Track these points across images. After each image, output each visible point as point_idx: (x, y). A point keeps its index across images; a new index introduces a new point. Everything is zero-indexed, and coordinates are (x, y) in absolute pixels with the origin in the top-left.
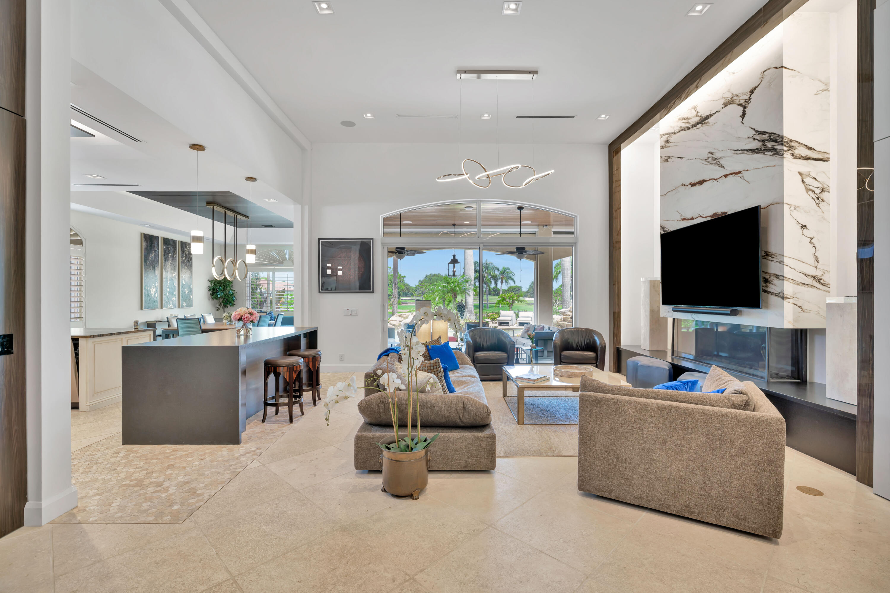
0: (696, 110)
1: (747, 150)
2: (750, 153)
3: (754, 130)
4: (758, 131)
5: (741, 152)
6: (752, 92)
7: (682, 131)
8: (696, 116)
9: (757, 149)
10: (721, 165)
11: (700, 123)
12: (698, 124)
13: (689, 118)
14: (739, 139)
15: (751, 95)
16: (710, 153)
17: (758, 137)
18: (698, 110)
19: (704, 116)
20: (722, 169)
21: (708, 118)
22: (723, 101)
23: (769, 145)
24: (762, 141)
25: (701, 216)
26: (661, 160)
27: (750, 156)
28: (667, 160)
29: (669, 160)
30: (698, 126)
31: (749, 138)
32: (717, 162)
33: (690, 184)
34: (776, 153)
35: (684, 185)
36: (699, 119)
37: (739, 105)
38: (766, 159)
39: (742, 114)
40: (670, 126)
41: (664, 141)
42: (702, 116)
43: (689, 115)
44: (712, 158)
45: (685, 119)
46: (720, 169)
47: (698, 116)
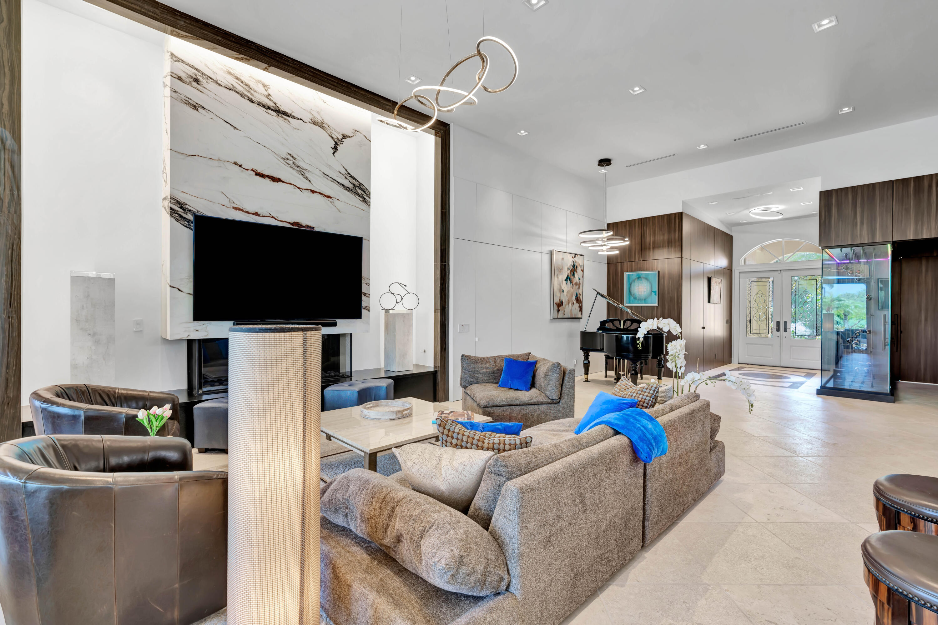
0: (266, 90)
1: (338, 183)
2: (341, 186)
3: (346, 170)
4: (349, 174)
5: (332, 179)
6: (344, 137)
7: (234, 92)
8: (267, 97)
9: (348, 187)
10: (307, 177)
11: (273, 110)
12: (269, 108)
13: (251, 87)
14: (329, 166)
15: (343, 139)
16: (290, 155)
17: (351, 179)
18: (270, 91)
19: (281, 108)
20: (308, 181)
21: (288, 116)
22: (311, 117)
23: (360, 192)
24: (353, 184)
25: (273, 217)
26: (175, 95)
27: (341, 189)
28: (195, 106)
29: (200, 110)
30: (269, 111)
31: (340, 173)
32: (301, 171)
33: (252, 170)
34: (364, 201)
35: (240, 166)
36: (271, 104)
37: (330, 136)
38: (356, 201)
39: (333, 146)
40: (206, 65)
41: (187, 74)
42: (277, 105)
43: (252, 85)
44: (294, 163)
45: (242, 82)
46: (305, 180)
47: (271, 100)
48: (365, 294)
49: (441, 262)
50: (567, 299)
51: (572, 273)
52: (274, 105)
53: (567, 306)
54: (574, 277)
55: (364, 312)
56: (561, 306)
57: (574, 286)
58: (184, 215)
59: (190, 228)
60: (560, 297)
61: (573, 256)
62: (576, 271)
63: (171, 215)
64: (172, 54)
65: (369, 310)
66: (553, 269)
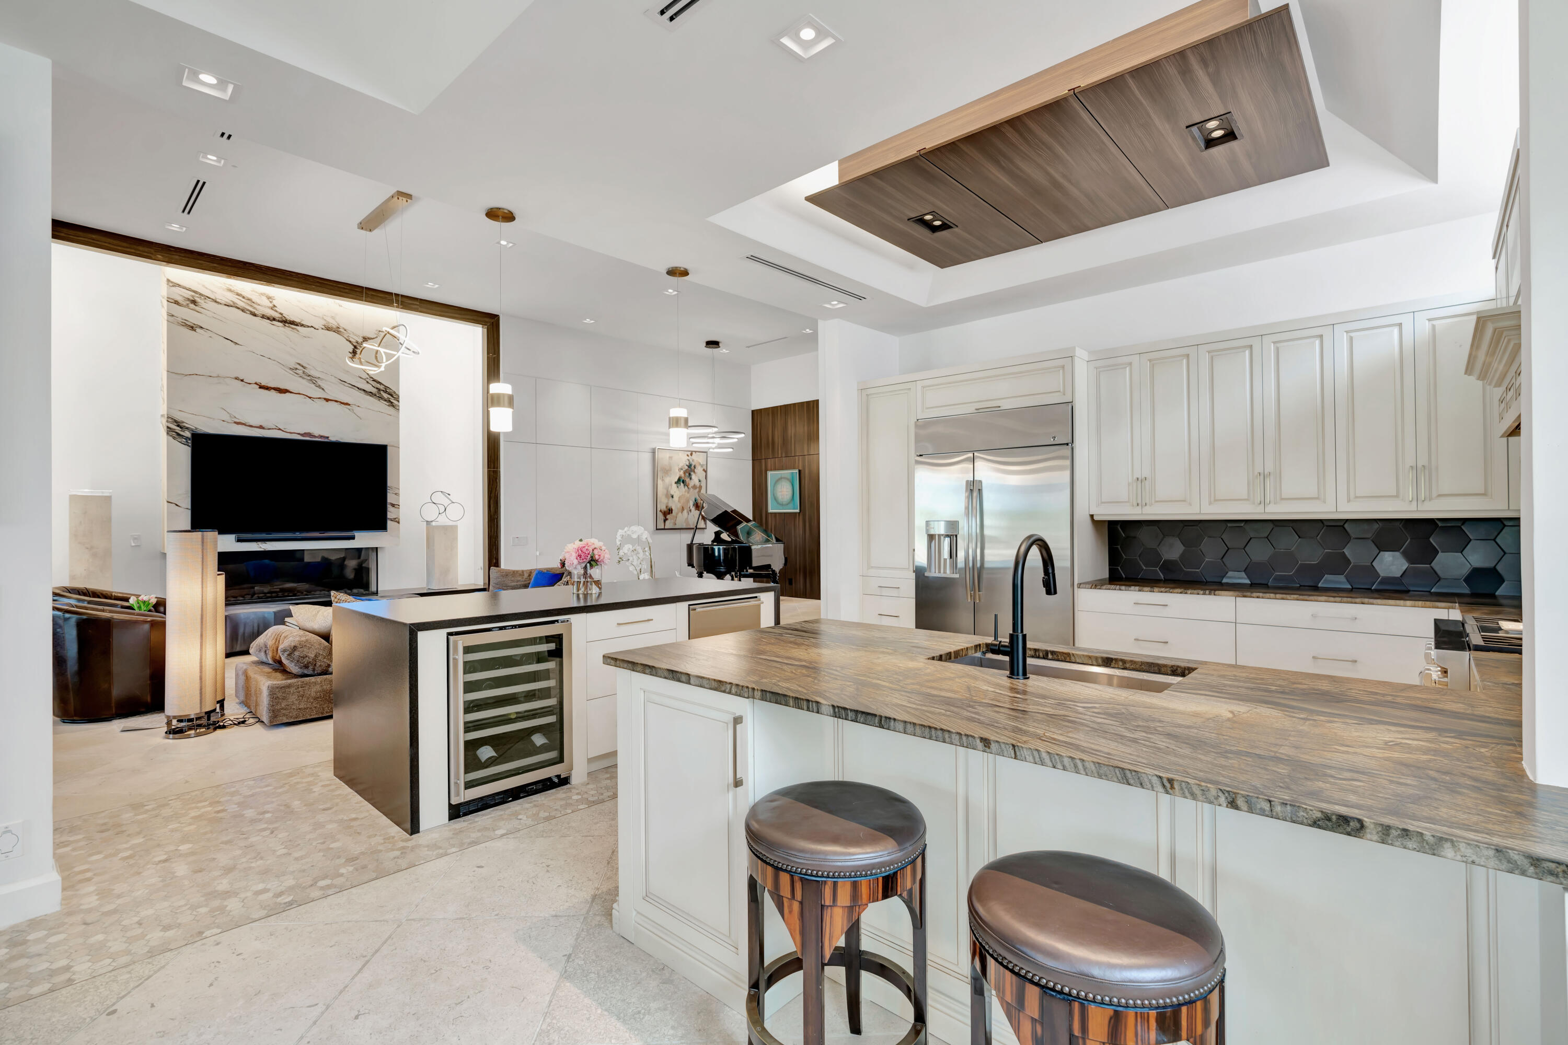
0: (271, 302)
1: (358, 388)
2: (362, 392)
3: (368, 374)
4: (372, 378)
5: (350, 386)
6: (366, 339)
7: (234, 309)
8: (272, 309)
9: (371, 392)
10: (319, 386)
11: (279, 321)
12: (274, 319)
13: (253, 301)
14: (347, 372)
15: (364, 341)
16: (299, 364)
17: (374, 384)
18: (275, 302)
19: (288, 318)
20: (321, 390)
21: (297, 325)
22: (324, 323)
23: (386, 396)
24: (377, 388)
25: (280, 429)
26: (171, 319)
27: (362, 394)
28: (192, 327)
29: (198, 330)
30: (274, 322)
31: (361, 378)
32: (313, 380)
33: (256, 383)
34: (392, 405)
35: (242, 380)
36: (277, 315)
37: (347, 340)
38: (382, 406)
39: (351, 351)
40: (203, 286)
41: (184, 297)
42: (284, 315)
43: (254, 298)
44: (304, 372)
45: (244, 297)
46: (317, 388)
47: (276, 311)
48: (393, 505)
49: (488, 468)
50: (679, 505)
51: (687, 474)
52: (280, 316)
53: (680, 514)
54: (691, 479)
55: (389, 523)
56: (669, 514)
57: (692, 490)
58: (182, 433)
59: (188, 445)
60: (668, 503)
61: (689, 453)
62: (694, 472)
63: (168, 433)
64: (168, 281)
65: (399, 523)
66: (657, 471)
